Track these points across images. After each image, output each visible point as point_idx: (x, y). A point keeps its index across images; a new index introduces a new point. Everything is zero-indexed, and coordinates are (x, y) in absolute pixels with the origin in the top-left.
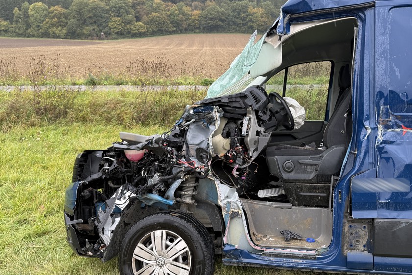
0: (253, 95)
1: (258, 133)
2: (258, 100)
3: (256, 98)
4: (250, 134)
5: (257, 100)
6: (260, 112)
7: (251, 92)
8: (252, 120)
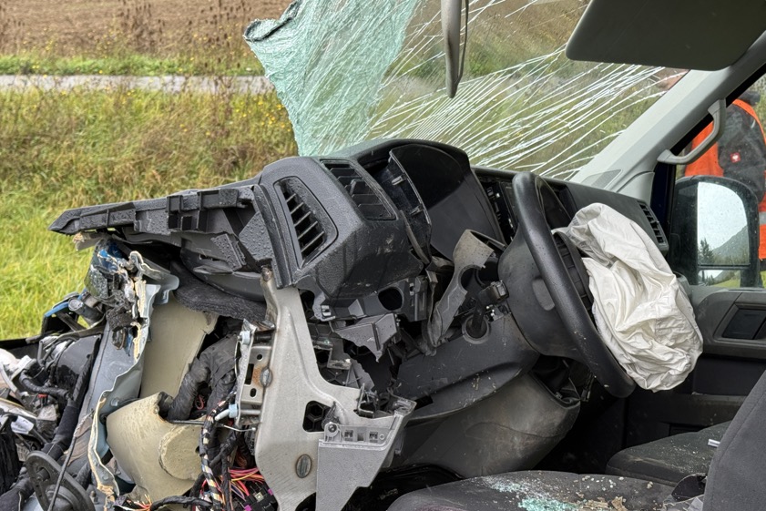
0: (292, 205)
1: (316, 416)
2: (314, 232)
3: (307, 222)
4: (267, 416)
5: (310, 233)
6: (321, 298)
7: (285, 186)
8: (281, 343)
